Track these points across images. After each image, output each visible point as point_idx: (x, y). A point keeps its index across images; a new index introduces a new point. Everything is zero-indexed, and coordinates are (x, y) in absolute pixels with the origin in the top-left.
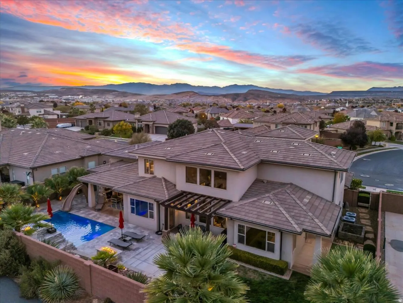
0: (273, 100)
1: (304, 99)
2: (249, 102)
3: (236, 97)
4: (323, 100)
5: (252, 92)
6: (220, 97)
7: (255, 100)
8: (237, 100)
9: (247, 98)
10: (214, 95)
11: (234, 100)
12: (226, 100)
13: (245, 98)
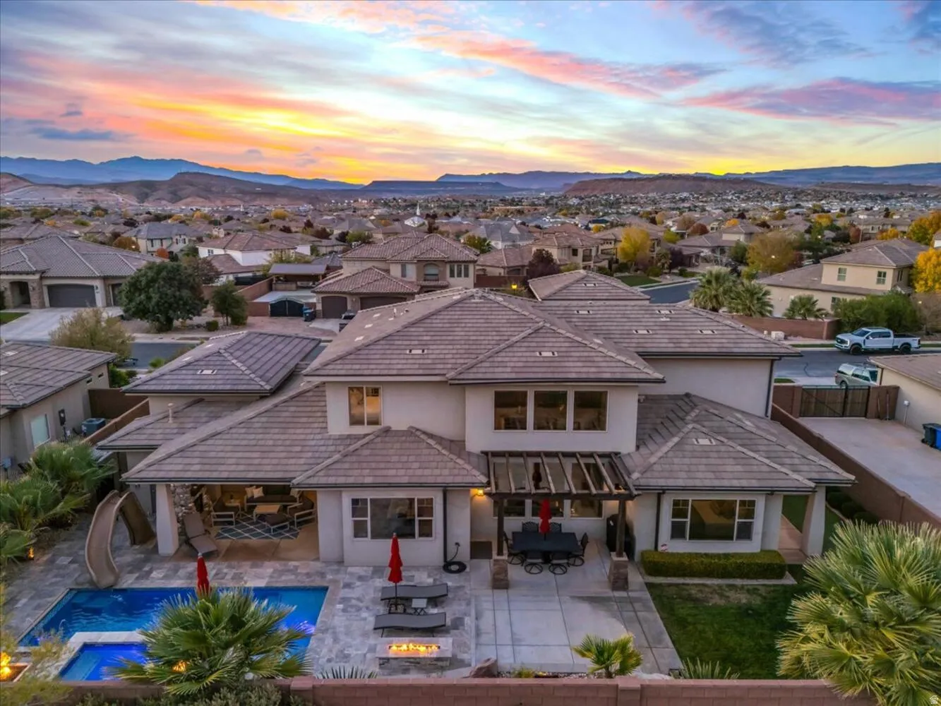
0: (247, 198)
1: (317, 198)
2: (187, 205)
3: (146, 190)
4: (360, 200)
5: (187, 177)
6: (99, 190)
7: (201, 200)
8: (150, 199)
9: (179, 193)
10: (80, 186)
11: (143, 198)
12: (120, 198)
13: (174, 193)
